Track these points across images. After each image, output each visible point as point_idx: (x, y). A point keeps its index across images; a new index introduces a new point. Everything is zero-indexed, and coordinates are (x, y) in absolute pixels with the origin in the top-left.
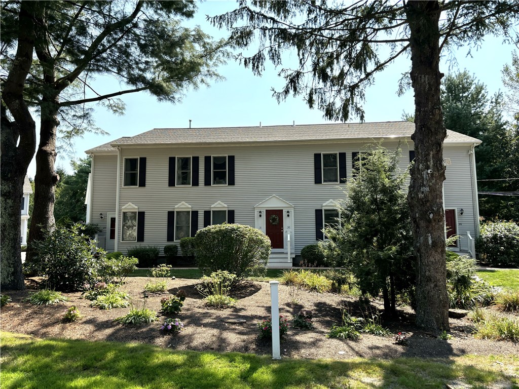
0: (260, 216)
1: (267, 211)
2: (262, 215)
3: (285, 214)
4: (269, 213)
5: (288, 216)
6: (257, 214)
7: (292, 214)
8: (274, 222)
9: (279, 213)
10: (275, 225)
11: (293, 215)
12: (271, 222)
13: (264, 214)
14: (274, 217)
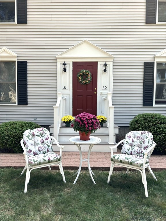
0: (65, 70)
1: (74, 63)
2: (67, 69)
3: (100, 68)
4: (77, 66)
5: (105, 71)
6: (59, 67)
7: (110, 69)
8: (83, 80)
9: (92, 66)
10: (86, 84)
11: (112, 70)
12: (81, 79)
13: (70, 68)
14: (84, 72)
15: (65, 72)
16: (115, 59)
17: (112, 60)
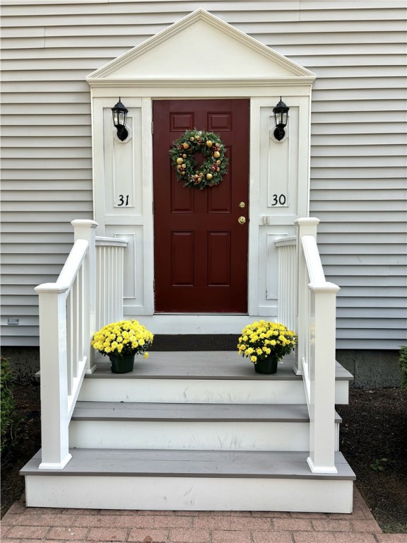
0: (122, 133)
1: (159, 106)
2: (132, 129)
3: (261, 124)
5: (279, 133)
8: (196, 168)
9: (229, 116)
10: (206, 187)
12: (184, 166)
13: (142, 125)
14: (197, 137)
15: (125, 141)
16: (320, 86)
17: (308, 92)
